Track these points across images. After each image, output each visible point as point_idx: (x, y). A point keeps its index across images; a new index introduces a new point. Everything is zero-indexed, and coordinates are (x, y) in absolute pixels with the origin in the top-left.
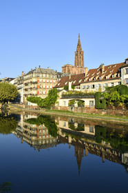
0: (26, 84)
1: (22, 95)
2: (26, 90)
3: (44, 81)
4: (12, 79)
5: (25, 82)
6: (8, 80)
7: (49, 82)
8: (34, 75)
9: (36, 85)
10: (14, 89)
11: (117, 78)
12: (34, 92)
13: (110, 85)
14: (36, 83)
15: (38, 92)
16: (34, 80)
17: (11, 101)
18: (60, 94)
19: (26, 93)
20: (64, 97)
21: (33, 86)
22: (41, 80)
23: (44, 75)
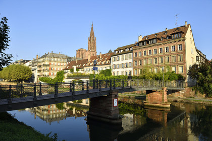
0: (40, 67)
1: (36, 76)
2: (39, 71)
3: (56, 64)
4: (28, 61)
5: (39, 64)
7: (60, 65)
8: (46, 59)
9: (48, 68)
10: (28, 71)
11: (109, 64)
12: (46, 73)
13: (104, 69)
14: (49, 65)
15: (50, 73)
16: (47, 63)
17: (25, 80)
18: (66, 75)
19: (40, 74)
20: (69, 77)
21: (45, 68)
22: (52, 63)
23: (56, 59)
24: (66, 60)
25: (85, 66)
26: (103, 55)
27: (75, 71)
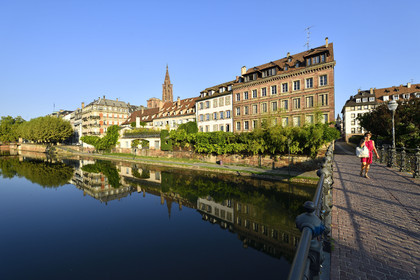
0: (85, 119)
1: (81, 135)
2: (85, 127)
3: (110, 115)
4: (70, 112)
5: (84, 116)
6: (65, 113)
7: (113, 117)
8: (94, 107)
9: (98, 121)
11: (192, 114)
12: (96, 130)
13: (185, 122)
14: (99, 118)
15: (101, 130)
16: (96, 114)
18: (121, 132)
19: (85, 130)
20: (126, 136)
21: (93, 122)
22: (105, 115)
23: (110, 108)
24: (127, 111)
25: (156, 118)
26: (182, 102)
27: (138, 125)
